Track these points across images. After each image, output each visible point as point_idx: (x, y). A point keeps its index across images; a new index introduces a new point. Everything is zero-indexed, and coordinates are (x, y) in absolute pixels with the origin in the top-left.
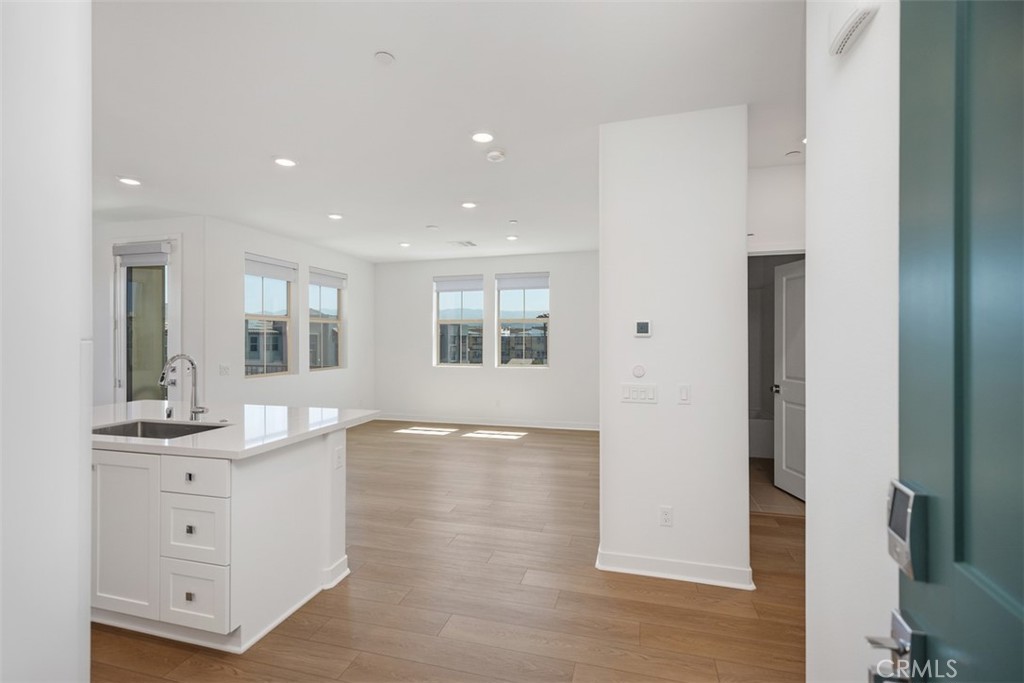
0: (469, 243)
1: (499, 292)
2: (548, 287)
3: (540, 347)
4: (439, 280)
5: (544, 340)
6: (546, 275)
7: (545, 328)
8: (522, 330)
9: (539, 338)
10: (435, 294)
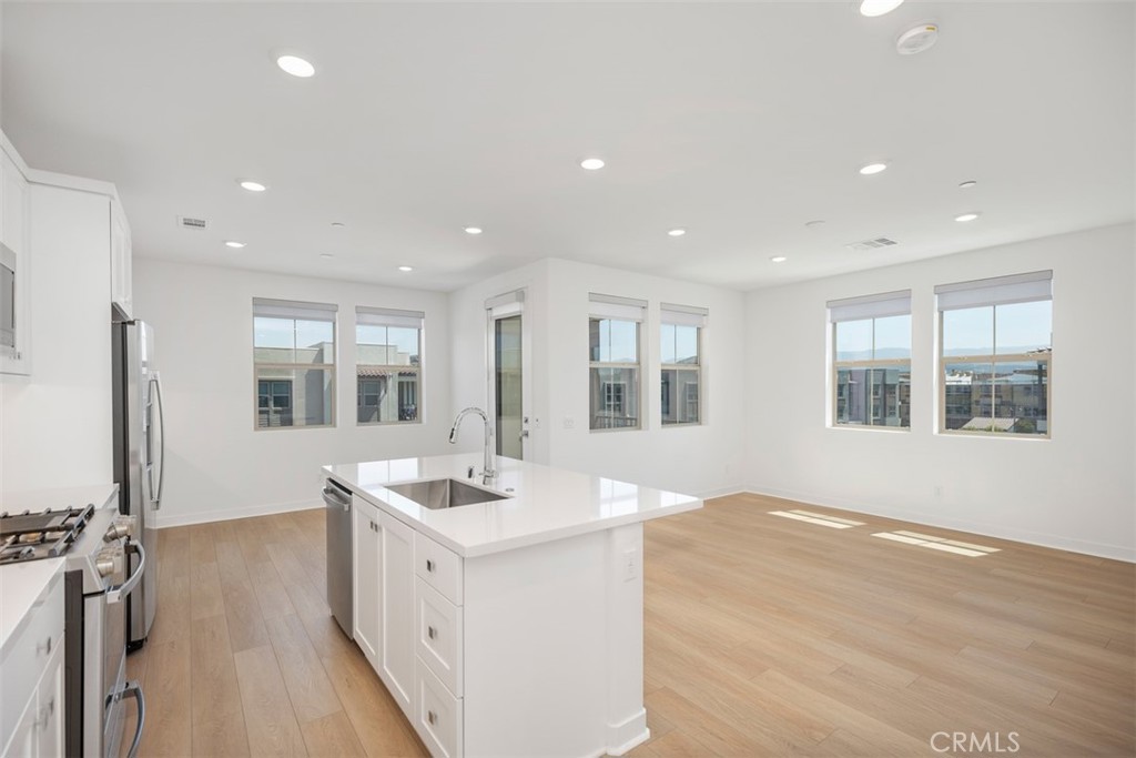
0: (883, 240)
1: (941, 313)
2: (1050, 298)
3: (1033, 401)
4: (833, 305)
5: (1041, 391)
6: (1047, 276)
7: (1041, 372)
8: (990, 376)
9: (1027, 388)
10: (829, 327)
